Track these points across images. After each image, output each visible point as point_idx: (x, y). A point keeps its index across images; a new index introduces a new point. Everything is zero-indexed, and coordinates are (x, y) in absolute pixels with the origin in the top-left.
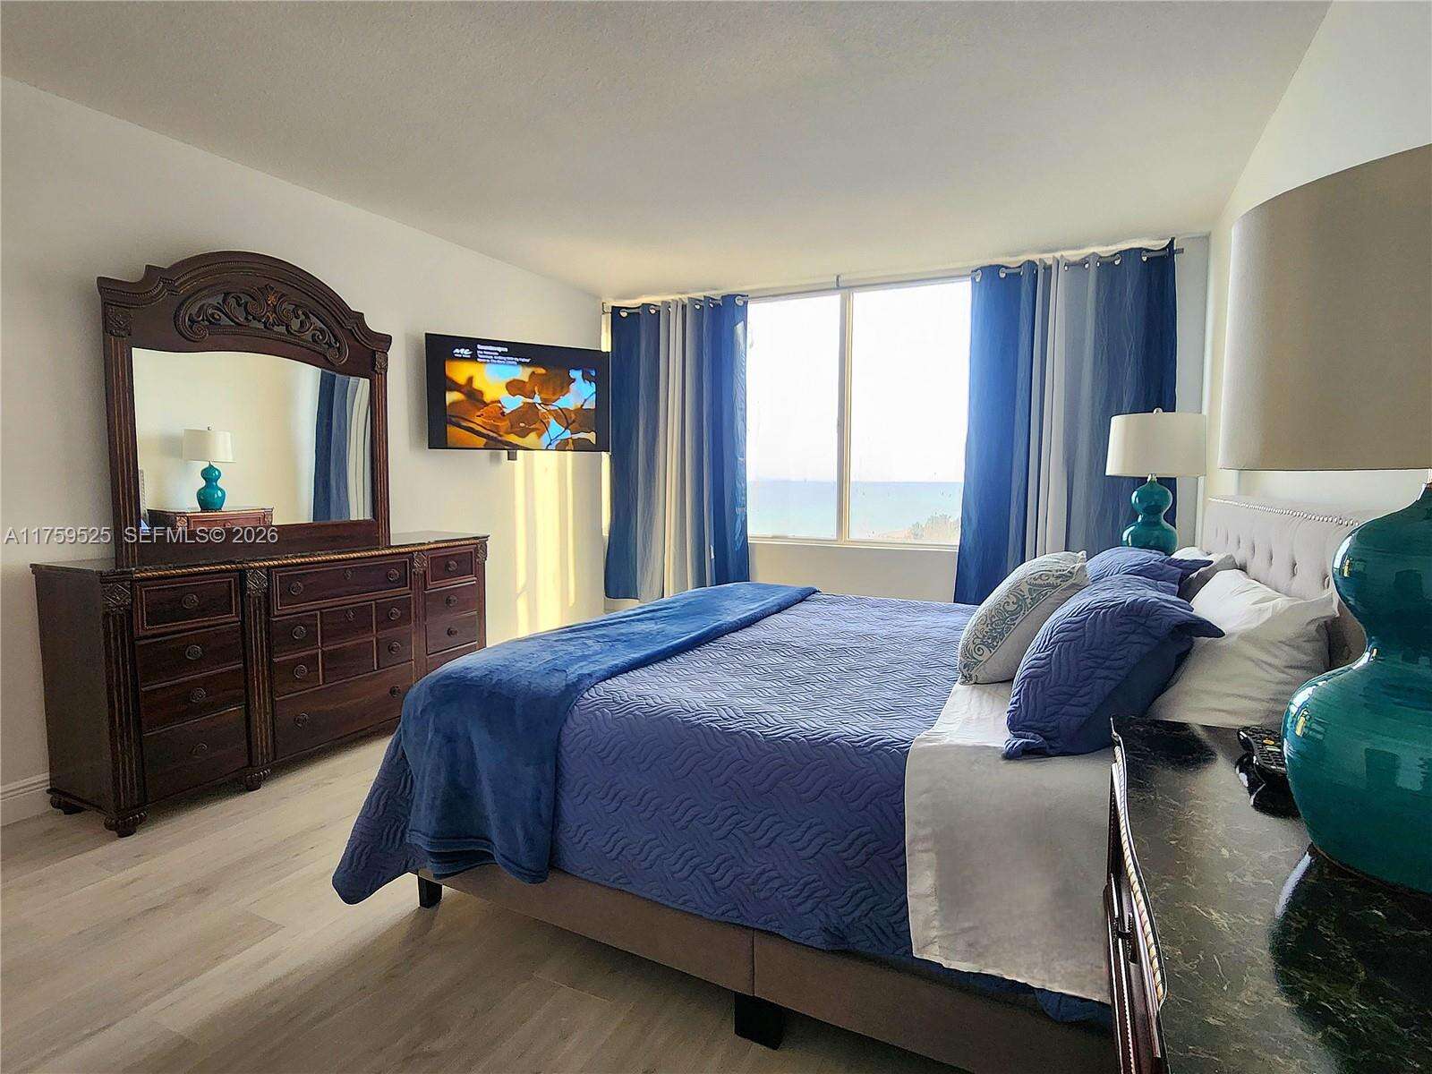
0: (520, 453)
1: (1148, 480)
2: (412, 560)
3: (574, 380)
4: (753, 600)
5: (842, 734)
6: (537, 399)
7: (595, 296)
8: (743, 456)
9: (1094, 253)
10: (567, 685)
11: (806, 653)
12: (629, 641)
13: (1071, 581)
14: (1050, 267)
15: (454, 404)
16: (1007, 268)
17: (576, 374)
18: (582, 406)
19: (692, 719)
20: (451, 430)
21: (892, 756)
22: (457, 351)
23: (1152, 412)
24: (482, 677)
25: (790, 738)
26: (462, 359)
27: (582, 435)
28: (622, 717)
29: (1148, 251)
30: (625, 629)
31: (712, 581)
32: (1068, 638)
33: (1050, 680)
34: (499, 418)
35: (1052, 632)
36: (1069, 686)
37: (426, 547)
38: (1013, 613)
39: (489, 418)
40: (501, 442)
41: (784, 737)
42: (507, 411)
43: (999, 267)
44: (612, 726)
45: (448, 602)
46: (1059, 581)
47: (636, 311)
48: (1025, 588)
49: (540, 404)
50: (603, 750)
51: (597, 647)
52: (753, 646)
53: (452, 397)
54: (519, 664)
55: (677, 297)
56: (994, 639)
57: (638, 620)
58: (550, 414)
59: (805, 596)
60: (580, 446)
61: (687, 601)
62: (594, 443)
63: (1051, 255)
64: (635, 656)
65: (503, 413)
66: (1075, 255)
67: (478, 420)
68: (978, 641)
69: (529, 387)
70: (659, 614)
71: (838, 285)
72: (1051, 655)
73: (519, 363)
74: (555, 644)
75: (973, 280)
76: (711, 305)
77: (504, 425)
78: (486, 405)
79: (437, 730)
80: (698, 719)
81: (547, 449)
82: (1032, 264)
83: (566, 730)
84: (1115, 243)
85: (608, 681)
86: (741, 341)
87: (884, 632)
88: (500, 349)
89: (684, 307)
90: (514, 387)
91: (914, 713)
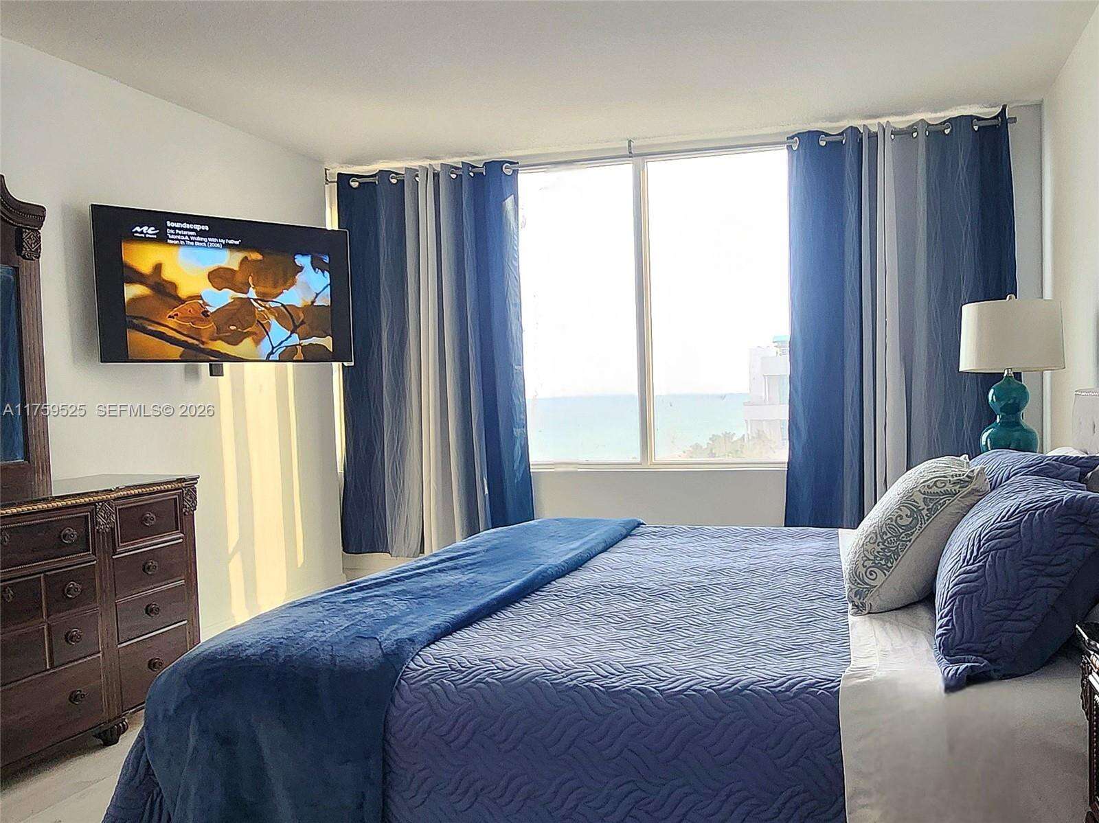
0: (226, 365)
1: (1005, 375)
2: (94, 513)
3: (302, 268)
4: (571, 538)
5: (755, 680)
6: (252, 294)
7: (314, 160)
8: (520, 363)
9: (922, 120)
10: (385, 655)
11: (662, 595)
12: (437, 594)
13: (971, 487)
14: (876, 135)
15: (135, 300)
16: (827, 135)
17: (303, 261)
18: (313, 302)
19: (564, 680)
20: (134, 337)
21: (820, 698)
22: (138, 229)
23: (1006, 299)
24: (262, 654)
25: (694, 690)
26: (146, 240)
27: (315, 340)
28: (469, 687)
29: (979, 119)
30: (428, 583)
31: (486, 523)
32: (1002, 545)
33: (986, 594)
34: (202, 320)
35: (980, 541)
36: (1009, 599)
37: (114, 495)
38: (908, 528)
39: (186, 319)
40: (203, 351)
41: (686, 690)
42: (211, 310)
43: (818, 134)
44: (458, 699)
45: (145, 568)
46: (957, 487)
47: (371, 180)
48: (919, 498)
49: (255, 300)
50: (449, 732)
51: (402, 606)
52: (595, 591)
53: (132, 291)
54: (310, 635)
55: (425, 163)
56: (888, 559)
57: (440, 571)
58: (272, 313)
59: (630, 530)
60: (313, 355)
61: (489, 545)
62: (331, 350)
63: (876, 121)
64: (455, 613)
65: (205, 313)
66: (900, 122)
67: (171, 323)
68: (868, 563)
69: (239, 278)
70: (461, 562)
71: (630, 153)
72: (984, 566)
73: (225, 246)
74: (346, 606)
75: (790, 148)
76: (472, 174)
77: (207, 328)
78: (182, 301)
79: (203, 732)
80: (572, 680)
81: (268, 360)
82: (854, 130)
83: (395, 712)
84: (943, 111)
85: (432, 646)
86: (512, 219)
87: (741, 565)
88: (198, 227)
89: (436, 175)
90: (219, 278)
91: (821, 650)
